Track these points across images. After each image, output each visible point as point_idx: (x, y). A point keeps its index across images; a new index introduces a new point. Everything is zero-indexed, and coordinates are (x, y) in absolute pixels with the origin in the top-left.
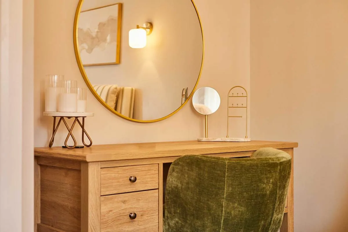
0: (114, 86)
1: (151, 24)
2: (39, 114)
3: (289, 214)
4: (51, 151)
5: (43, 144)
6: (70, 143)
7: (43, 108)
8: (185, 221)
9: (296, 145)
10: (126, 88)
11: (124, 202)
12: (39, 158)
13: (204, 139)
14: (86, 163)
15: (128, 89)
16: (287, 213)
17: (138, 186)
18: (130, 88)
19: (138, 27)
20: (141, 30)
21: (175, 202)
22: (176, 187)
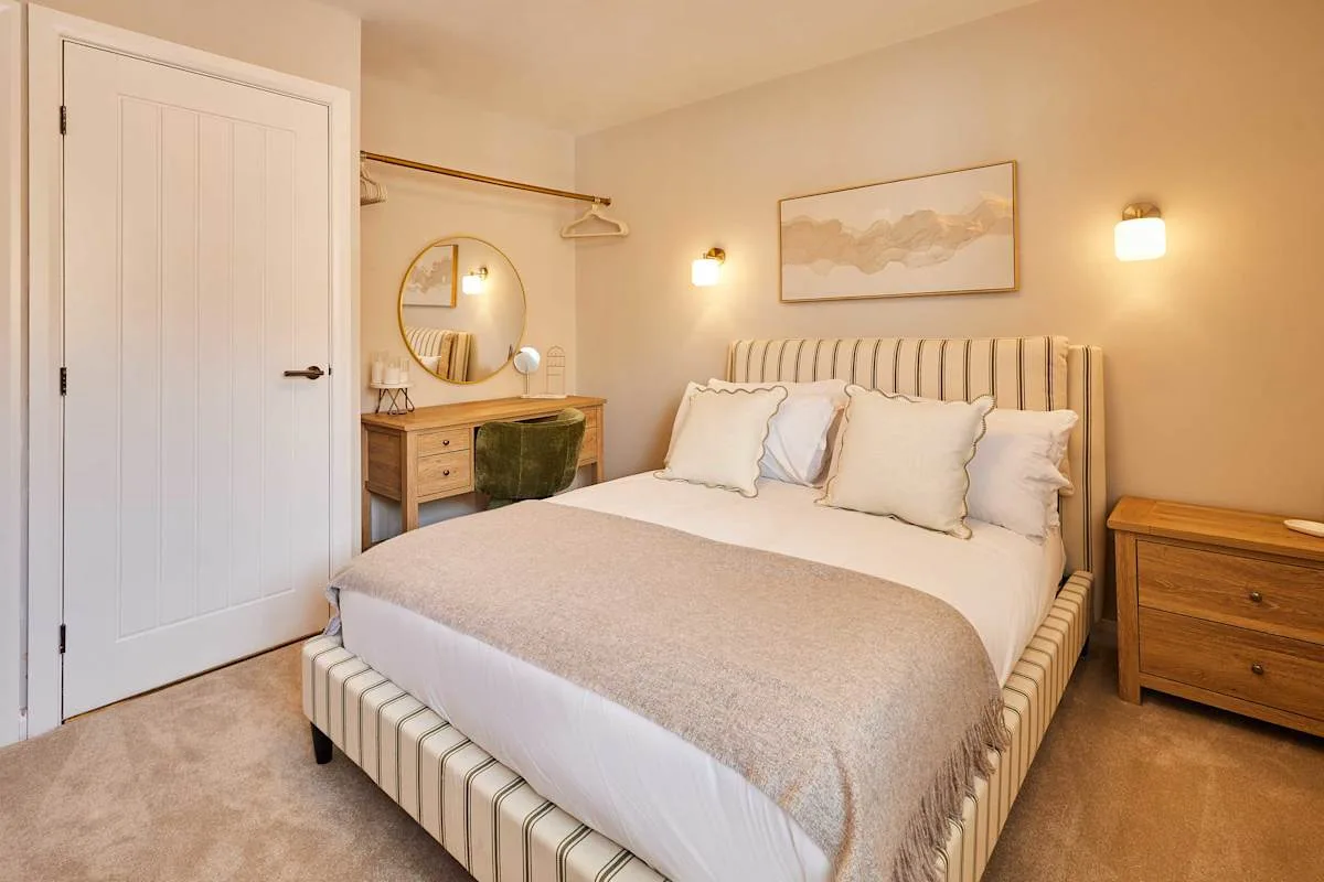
0: (448, 332)
1: (486, 270)
2: (365, 385)
3: (599, 464)
4: (378, 420)
5: (370, 409)
6: (394, 408)
7: (370, 379)
8: (491, 475)
9: (605, 401)
10: (461, 333)
11: (439, 461)
12: (365, 423)
13: (524, 396)
14: (406, 432)
15: (462, 335)
16: (596, 463)
17: (452, 447)
18: (465, 334)
19: (472, 274)
20: (476, 277)
21: (482, 460)
22: (483, 448)
